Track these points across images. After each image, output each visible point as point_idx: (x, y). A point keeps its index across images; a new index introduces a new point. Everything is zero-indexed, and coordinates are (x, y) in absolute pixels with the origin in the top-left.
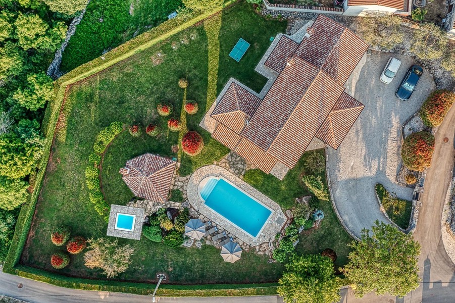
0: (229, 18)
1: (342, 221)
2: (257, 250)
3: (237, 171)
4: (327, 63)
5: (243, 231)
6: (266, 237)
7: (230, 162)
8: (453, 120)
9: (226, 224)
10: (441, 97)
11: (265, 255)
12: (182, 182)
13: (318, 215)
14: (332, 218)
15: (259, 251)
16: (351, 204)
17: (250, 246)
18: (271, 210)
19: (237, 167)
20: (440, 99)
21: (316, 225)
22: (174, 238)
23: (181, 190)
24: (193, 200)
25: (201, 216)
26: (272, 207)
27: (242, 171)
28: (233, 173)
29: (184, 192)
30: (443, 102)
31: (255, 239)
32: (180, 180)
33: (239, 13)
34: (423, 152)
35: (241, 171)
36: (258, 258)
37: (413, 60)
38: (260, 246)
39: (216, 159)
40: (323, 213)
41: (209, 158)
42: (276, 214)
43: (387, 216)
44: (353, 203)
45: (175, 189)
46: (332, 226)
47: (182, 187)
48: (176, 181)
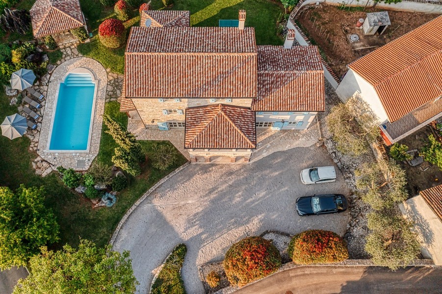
0: (254, 5)
1: (117, 230)
2: (36, 160)
3: (111, 93)
4: (272, 75)
5: (50, 133)
6: (55, 160)
7: (117, 82)
8: (318, 286)
9: (50, 114)
10: (331, 238)
11: (34, 171)
12: (72, 52)
13: (109, 199)
14: (114, 217)
15: (36, 163)
16: (143, 229)
17: (36, 150)
18: (88, 147)
19: (116, 91)
20: (329, 240)
21: (96, 204)
22: (6, 70)
23: (64, 56)
24: (59, 72)
25: (45, 88)
26: (92, 148)
27: (114, 98)
28: (107, 91)
29: (62, 60)
30: (328, 244)
31: (47, 150)
32: (73, 50)
33: (264, 9)
34: (252, 259)
35: (114, 96)
36: (28, 166)
37: (348, 194)
38: (43, 161)
39: (112, 69)
40: (114, 203)
41: (109, 62)
42: (87, 156)
43: (153, 282)
44: (146, 231)
45: (62, 51)
46: (105, 222)
47: (67, 55)
48: (70, 47)
